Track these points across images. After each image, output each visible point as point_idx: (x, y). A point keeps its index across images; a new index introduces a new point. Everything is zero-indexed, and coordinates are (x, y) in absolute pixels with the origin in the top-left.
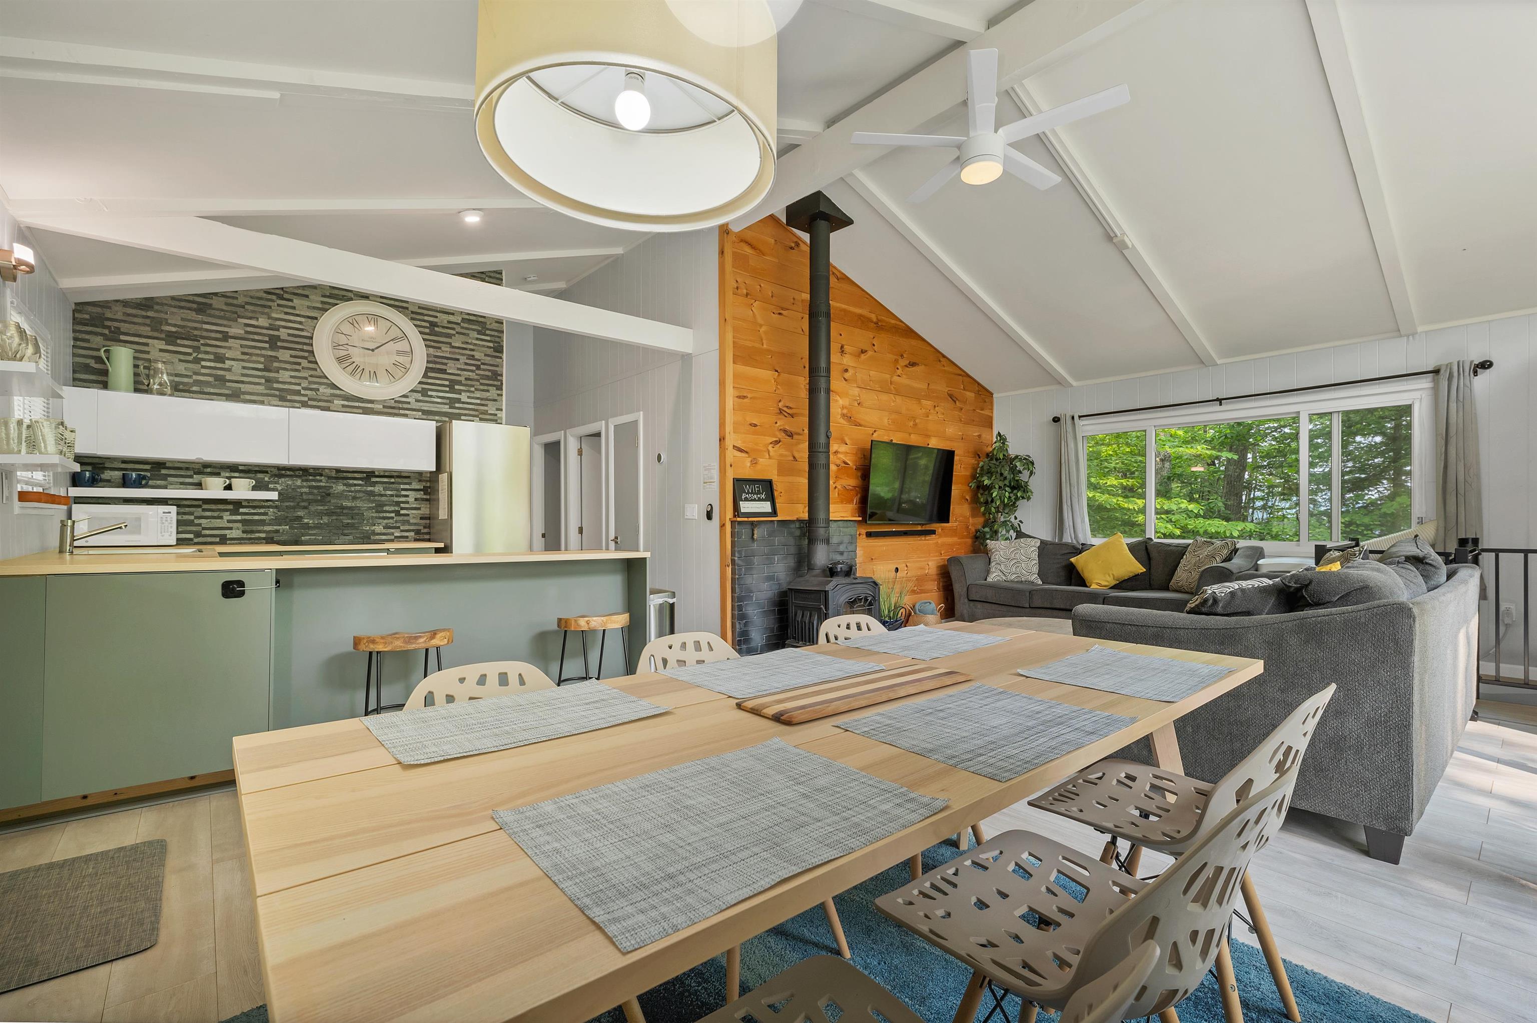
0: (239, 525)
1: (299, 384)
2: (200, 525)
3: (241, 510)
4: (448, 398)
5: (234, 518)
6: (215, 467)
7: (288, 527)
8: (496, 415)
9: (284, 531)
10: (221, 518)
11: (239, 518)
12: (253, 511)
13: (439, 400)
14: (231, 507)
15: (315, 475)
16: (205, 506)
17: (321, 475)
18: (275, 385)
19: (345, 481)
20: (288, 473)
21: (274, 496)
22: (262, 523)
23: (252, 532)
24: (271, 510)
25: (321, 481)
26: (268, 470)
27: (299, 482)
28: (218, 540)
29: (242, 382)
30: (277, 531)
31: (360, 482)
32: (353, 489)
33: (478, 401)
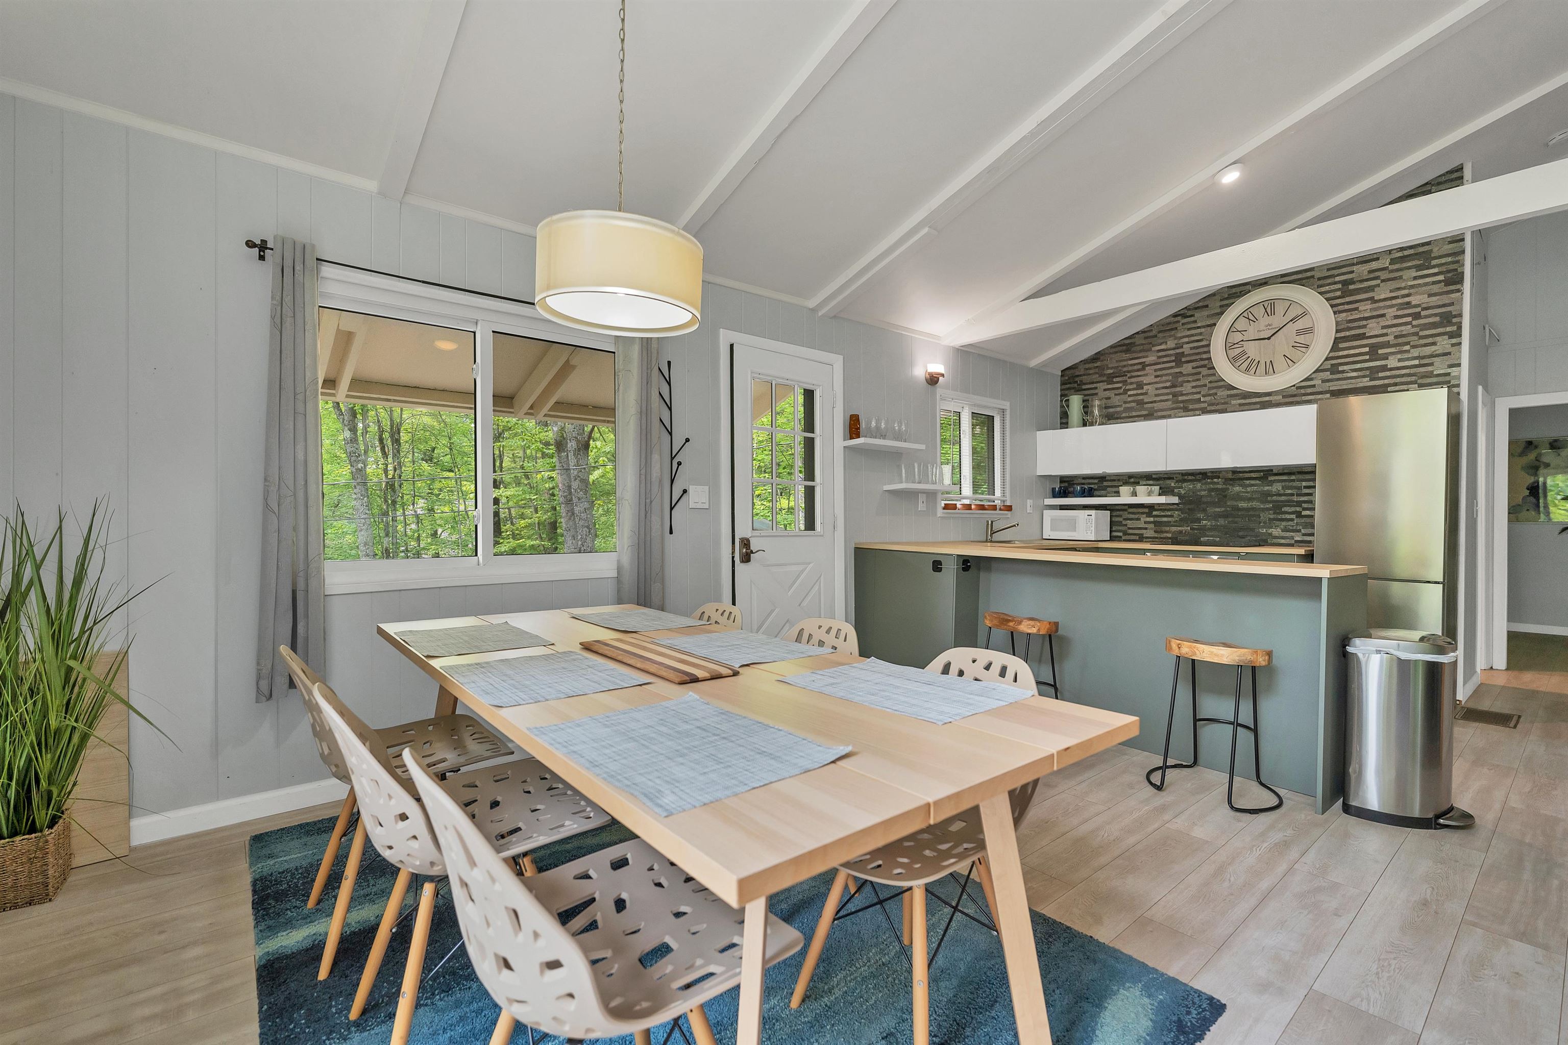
0: (1152, 526)
1: (1199, 393)
2: (1126, 525)
3: (1155, 513)
5: (1148, 519)
6: (1136, 477)
7: (1189, 528)
8: (1449, 374)
9: (1186, 531)
10: (1138, 519)
11: (1152, 519)
12: (1162, 514)
13: (1354, 374)
14: (1146, 510)
15: (1212, 478)
16: (1131, 510)
17: (1218, 477)
18: (1180, 398)
19: (1241, 482)
20: (1190, 477)
21: (1175, 500)
22: (1168, 524)
23: (1162, 532)
24: (1176, 512)
25: (1218, 483)
26: (1174, 476)
27: (1199, 485)
28: (1137, 538)
29: (1155, 402)
30: (1181, 532)
31: (1258, 482)
32: (1249, 489)
33: (1416, 362)
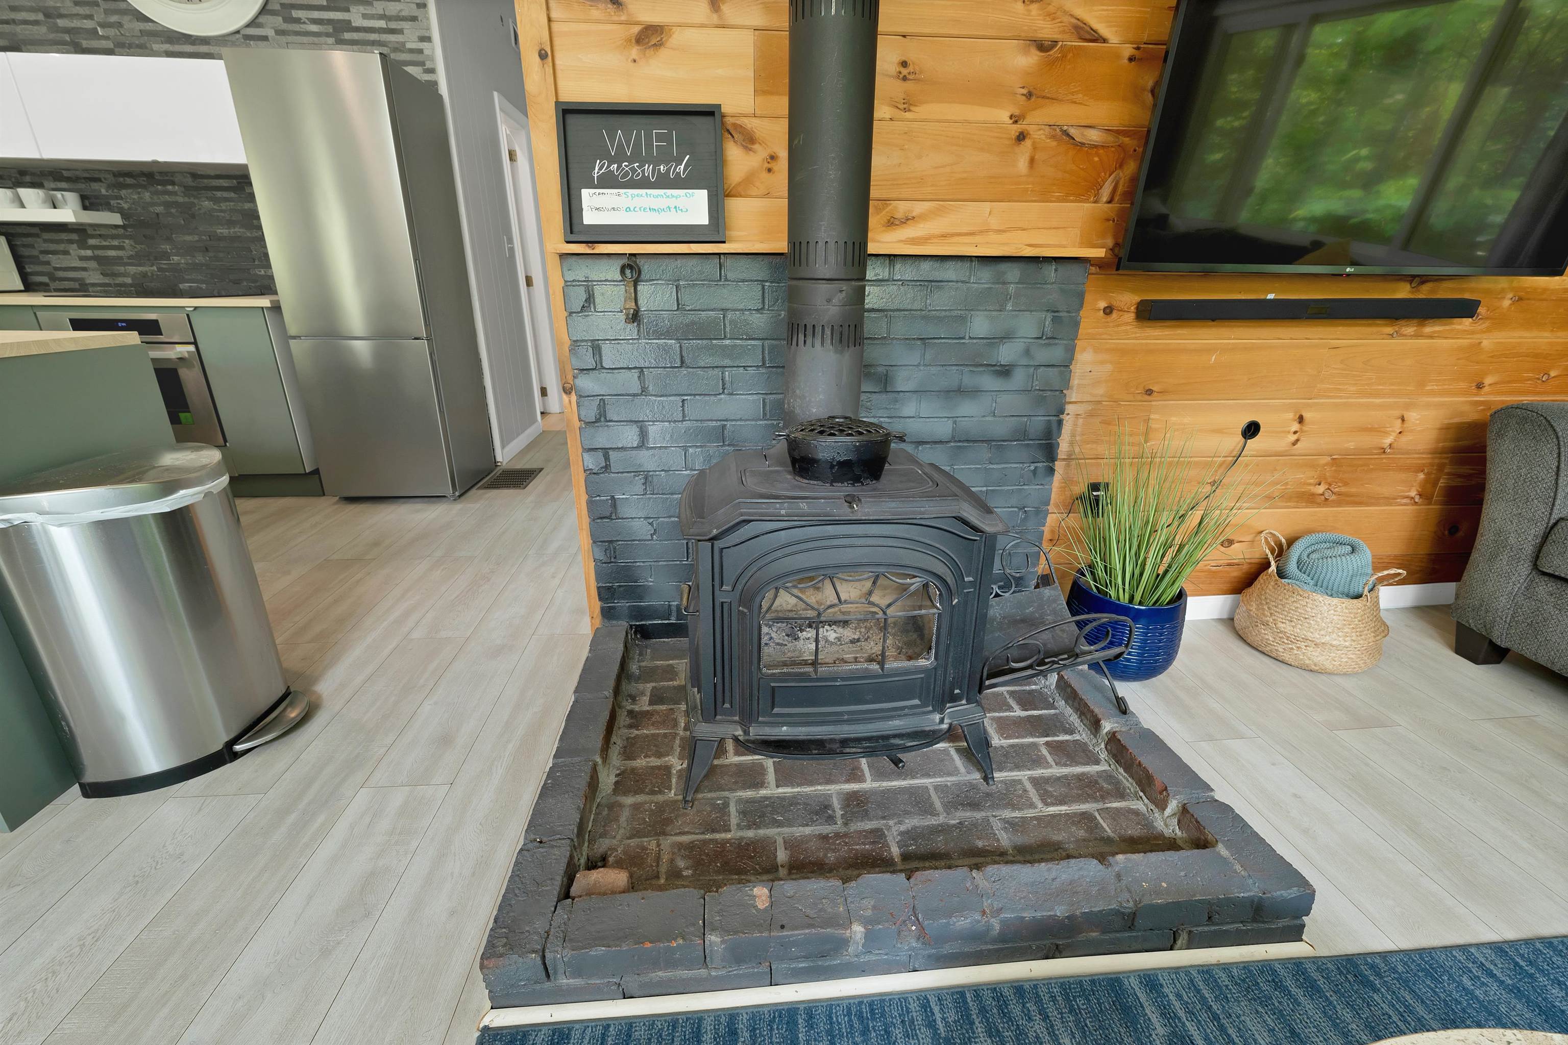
0: (93, 264)
1: (90, 17)
2: (48, 263)
3: (92, 242)
4: (330, 22)
5: (83, 253)
6: (33, 174)
7: (155, 268)
8: (420, 51)
9: (153, 275)
10: (66, 253)
11: (89, 253)
12: (105, 243)
13: (314, 28)
14: (74, 236)
15: (164, 183)
16: (46, 236)
17: (173, 183)
18: (61, 22)
19: (209, 194)
20: (129, 181)
21: (115, 219)
22: (118, 261)
23: (114, 275)
24: (127, 241)
25: (175, 193)
26: (102, 176)
27: (147, 196)
28: (77, 286)
29: (14, 22)
30: (144, 275)
31: (232, 195)
32: (224, 206)
33: (382, 24)
